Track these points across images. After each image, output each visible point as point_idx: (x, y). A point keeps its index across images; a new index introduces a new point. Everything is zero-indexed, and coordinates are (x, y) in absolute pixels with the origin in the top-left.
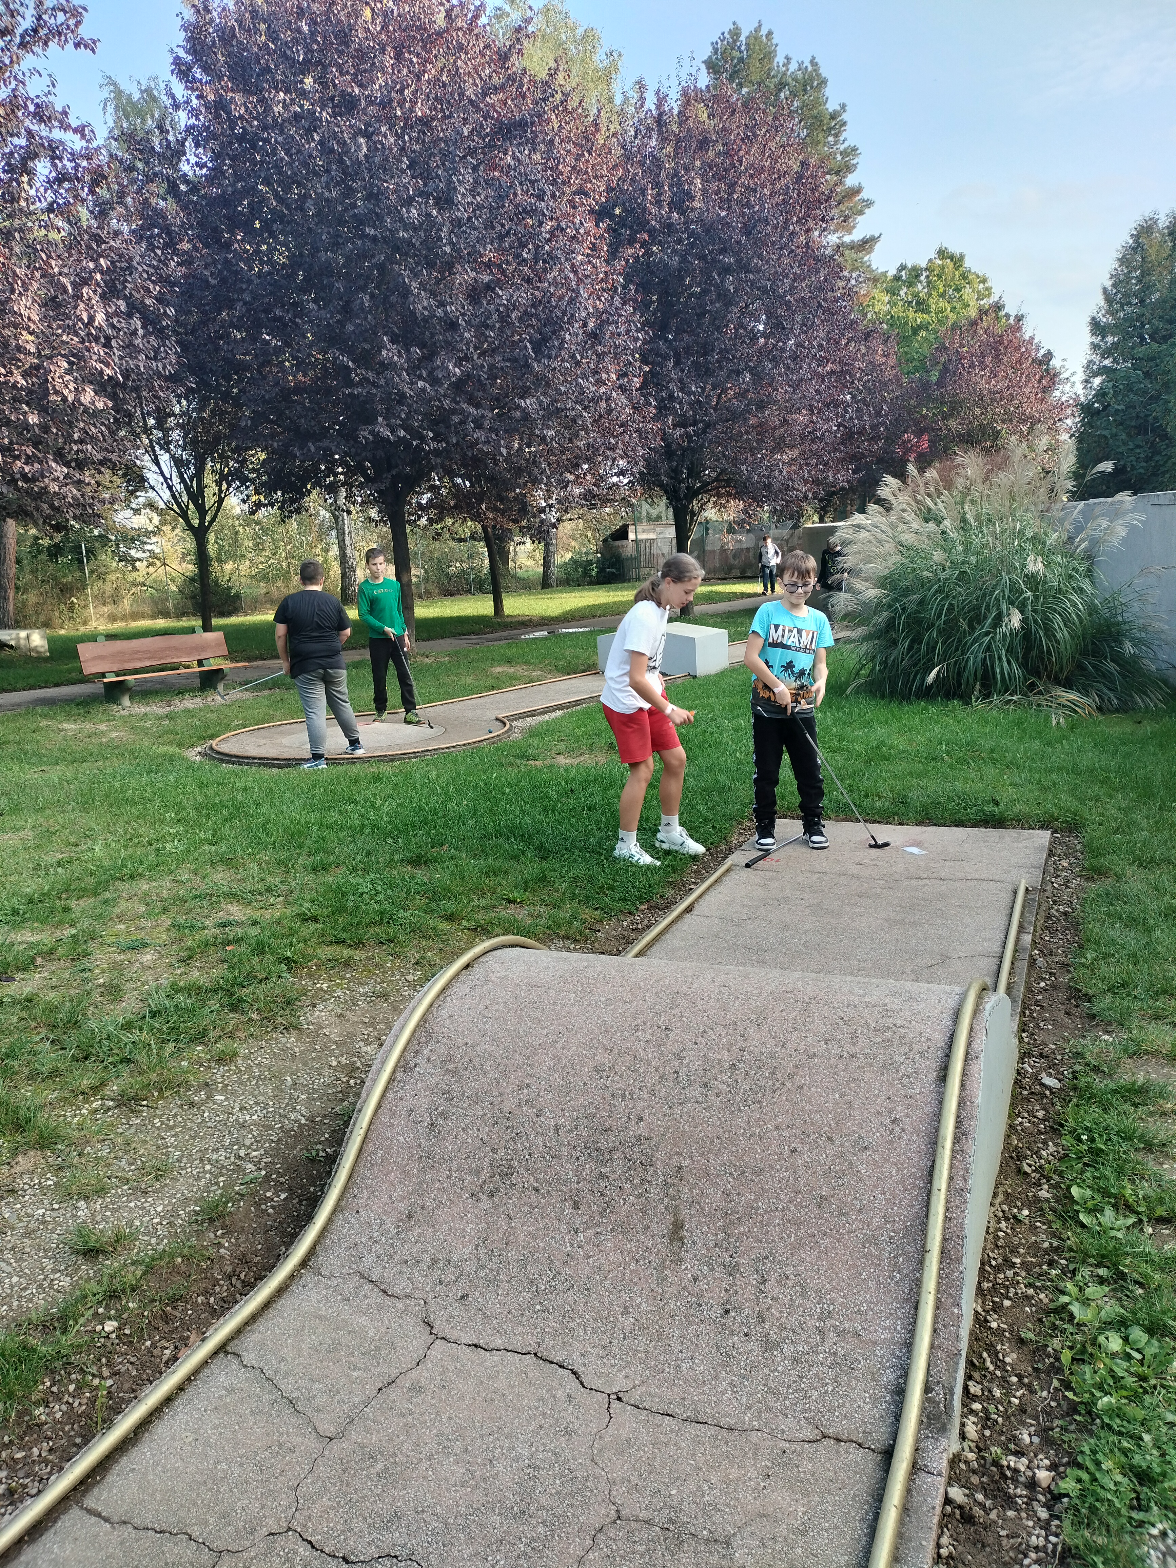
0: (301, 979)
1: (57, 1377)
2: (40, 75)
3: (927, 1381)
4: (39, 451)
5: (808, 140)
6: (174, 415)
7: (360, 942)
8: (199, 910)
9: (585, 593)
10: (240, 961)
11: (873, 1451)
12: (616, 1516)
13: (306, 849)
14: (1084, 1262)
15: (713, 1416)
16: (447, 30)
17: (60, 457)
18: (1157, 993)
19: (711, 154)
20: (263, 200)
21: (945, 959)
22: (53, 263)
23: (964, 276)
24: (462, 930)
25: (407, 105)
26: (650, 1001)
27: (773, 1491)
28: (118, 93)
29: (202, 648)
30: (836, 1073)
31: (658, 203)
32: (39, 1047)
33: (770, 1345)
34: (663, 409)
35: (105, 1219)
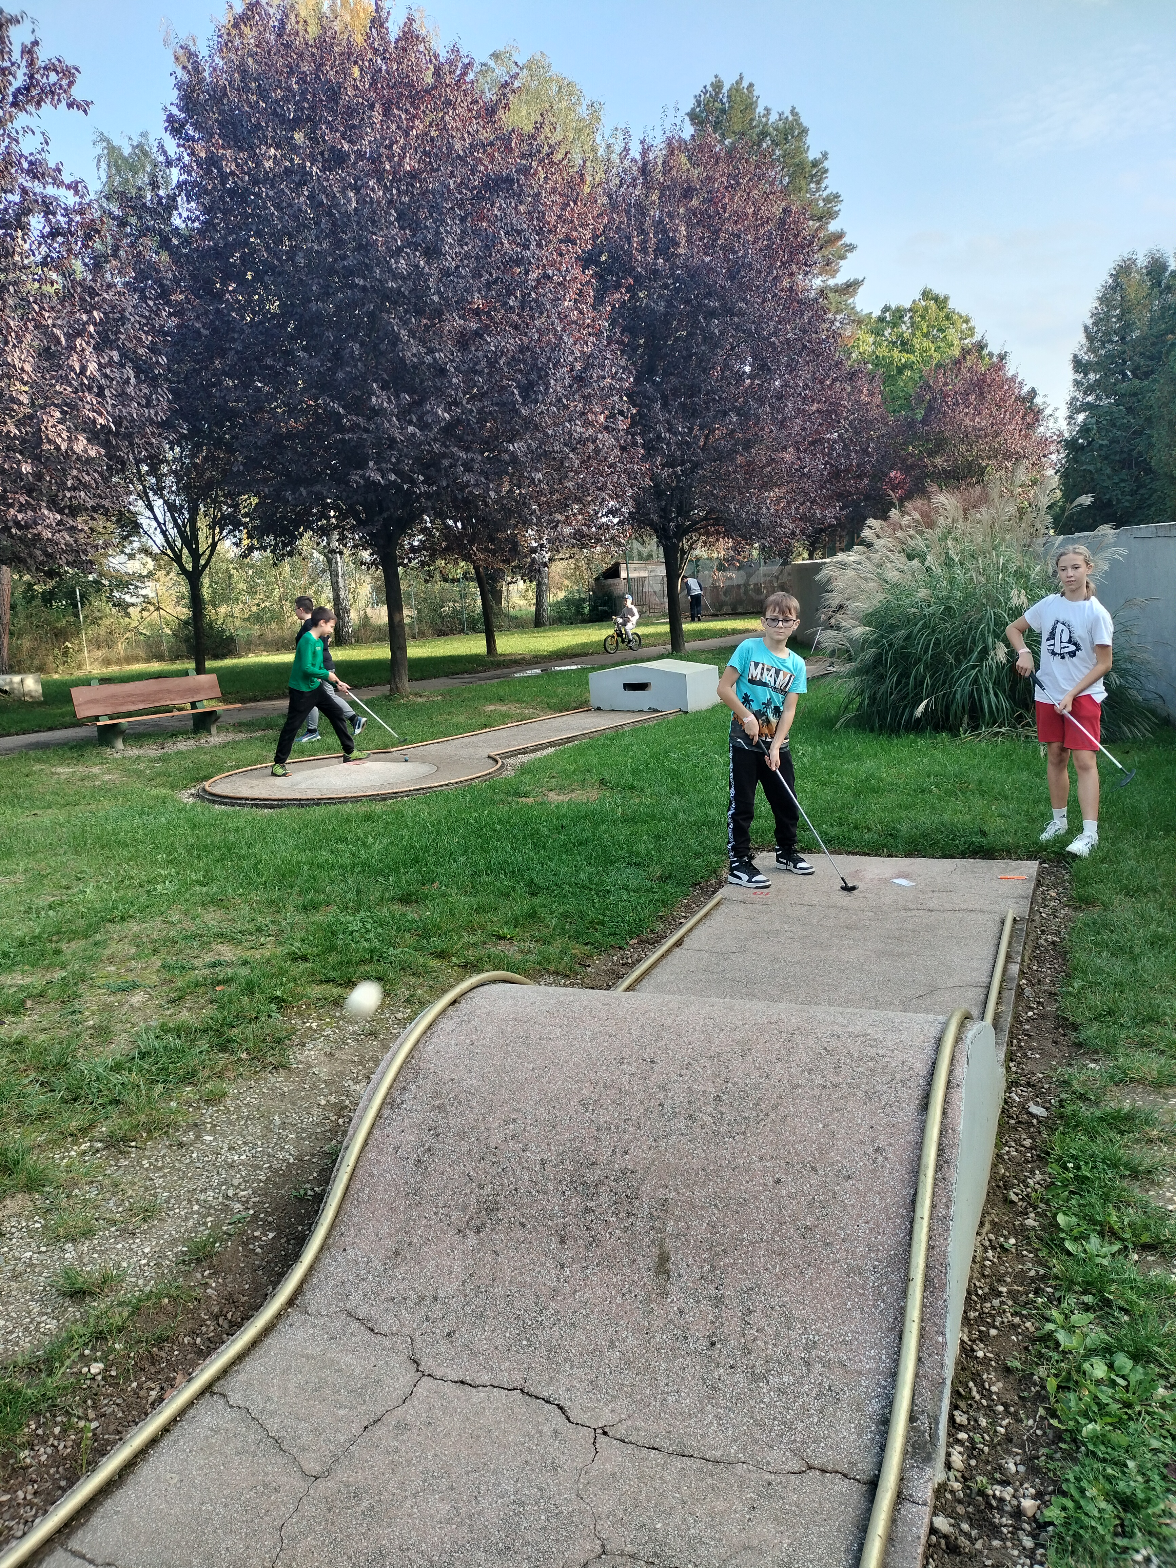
0: (290, 1018)
1: (42, 1420)
2: (33, 133)
3: (912, 1411)
4: (33, 498)
5: (791, 187)
6: (168, 462)
7: (350, 980)
8: (189, 951)
9: (577, 632)
10: (230, 1002)
11: (859, 1481)
12: (601, 1551)
13: (297, 889)
14: (1069, 1289)
15: (699, 1449)
16: (435, 88)
17: (54, 504)
18: (1143, 1021)
19: (694, 202)
20: (254, 251)
21: (933, 990)
22: (47, 315)
23: (948, 318)
24: (452, 967)
25: (396, 159)
26: (636, 1033)
27: (758, 1523)
28: (112, 150)
29: (196, 690)
30: (819, 1103)
31: (644, 250)
32: (28, 1090)
33: (756, 1377)
34: (651, 449)
35: (92, 1262)
